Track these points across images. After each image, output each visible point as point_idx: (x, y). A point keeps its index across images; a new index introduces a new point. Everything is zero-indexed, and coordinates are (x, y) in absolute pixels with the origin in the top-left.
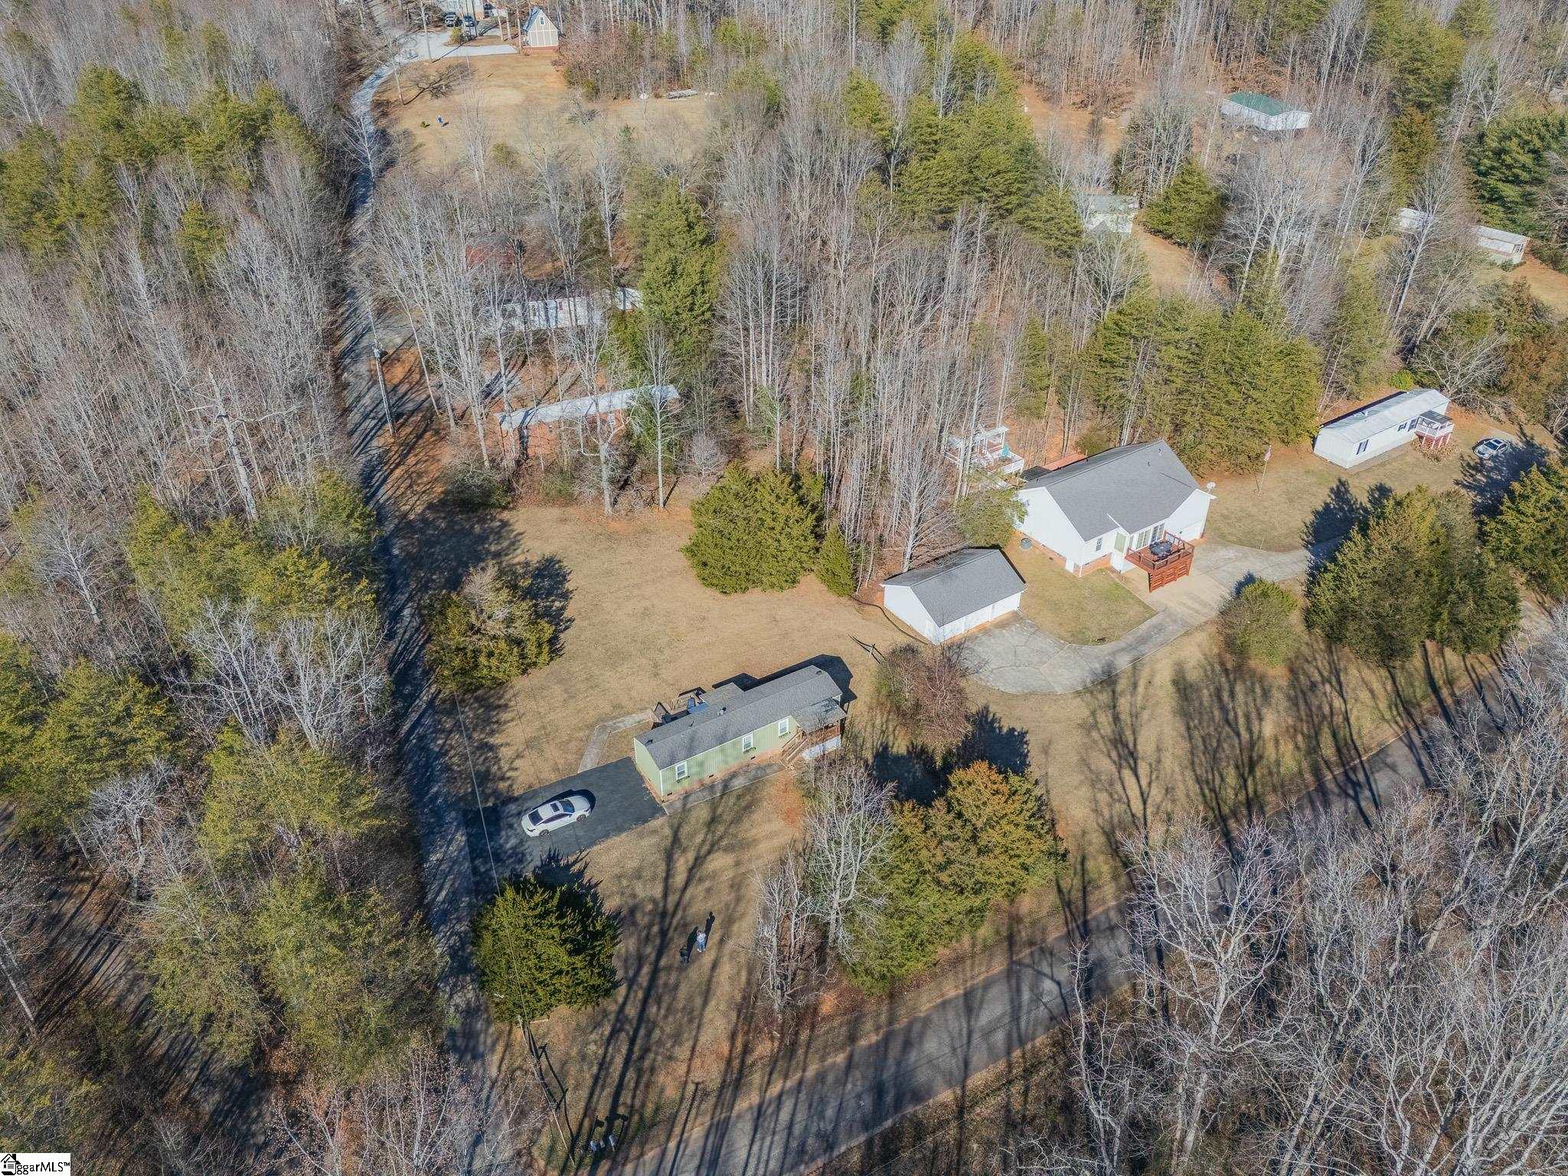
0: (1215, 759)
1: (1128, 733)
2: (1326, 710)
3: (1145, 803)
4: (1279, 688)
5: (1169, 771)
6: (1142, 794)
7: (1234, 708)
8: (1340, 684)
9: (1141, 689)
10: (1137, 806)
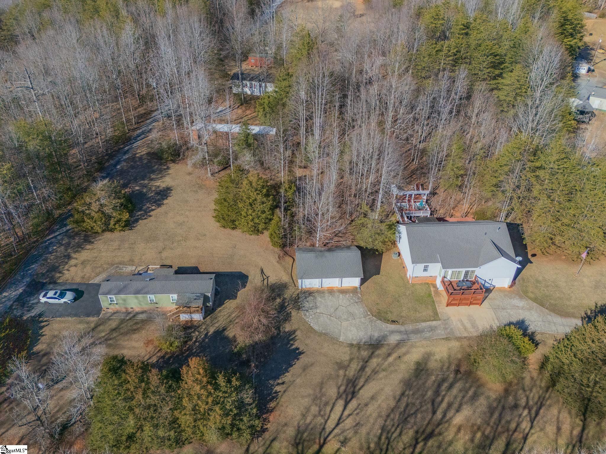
0: (405, 421)
1: (362, 381)
2: (513, 425)
3: (338, 424)
4: (488, 397)
5: (368, 413)
6: (340, 419)
7: (444, 396)
8: (537, 414)
9: (391, 359)
10: (331, 424)
